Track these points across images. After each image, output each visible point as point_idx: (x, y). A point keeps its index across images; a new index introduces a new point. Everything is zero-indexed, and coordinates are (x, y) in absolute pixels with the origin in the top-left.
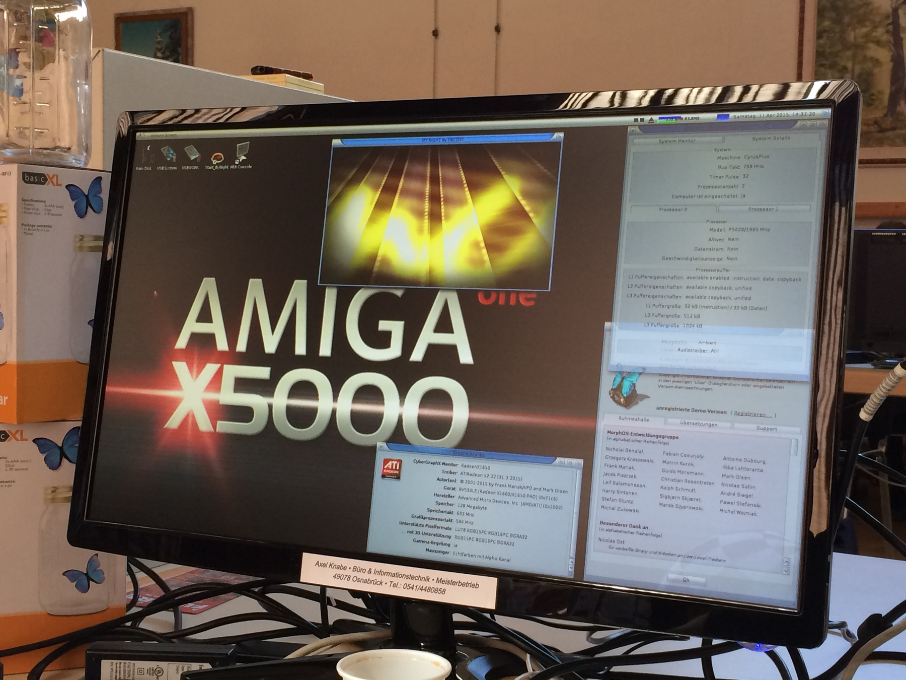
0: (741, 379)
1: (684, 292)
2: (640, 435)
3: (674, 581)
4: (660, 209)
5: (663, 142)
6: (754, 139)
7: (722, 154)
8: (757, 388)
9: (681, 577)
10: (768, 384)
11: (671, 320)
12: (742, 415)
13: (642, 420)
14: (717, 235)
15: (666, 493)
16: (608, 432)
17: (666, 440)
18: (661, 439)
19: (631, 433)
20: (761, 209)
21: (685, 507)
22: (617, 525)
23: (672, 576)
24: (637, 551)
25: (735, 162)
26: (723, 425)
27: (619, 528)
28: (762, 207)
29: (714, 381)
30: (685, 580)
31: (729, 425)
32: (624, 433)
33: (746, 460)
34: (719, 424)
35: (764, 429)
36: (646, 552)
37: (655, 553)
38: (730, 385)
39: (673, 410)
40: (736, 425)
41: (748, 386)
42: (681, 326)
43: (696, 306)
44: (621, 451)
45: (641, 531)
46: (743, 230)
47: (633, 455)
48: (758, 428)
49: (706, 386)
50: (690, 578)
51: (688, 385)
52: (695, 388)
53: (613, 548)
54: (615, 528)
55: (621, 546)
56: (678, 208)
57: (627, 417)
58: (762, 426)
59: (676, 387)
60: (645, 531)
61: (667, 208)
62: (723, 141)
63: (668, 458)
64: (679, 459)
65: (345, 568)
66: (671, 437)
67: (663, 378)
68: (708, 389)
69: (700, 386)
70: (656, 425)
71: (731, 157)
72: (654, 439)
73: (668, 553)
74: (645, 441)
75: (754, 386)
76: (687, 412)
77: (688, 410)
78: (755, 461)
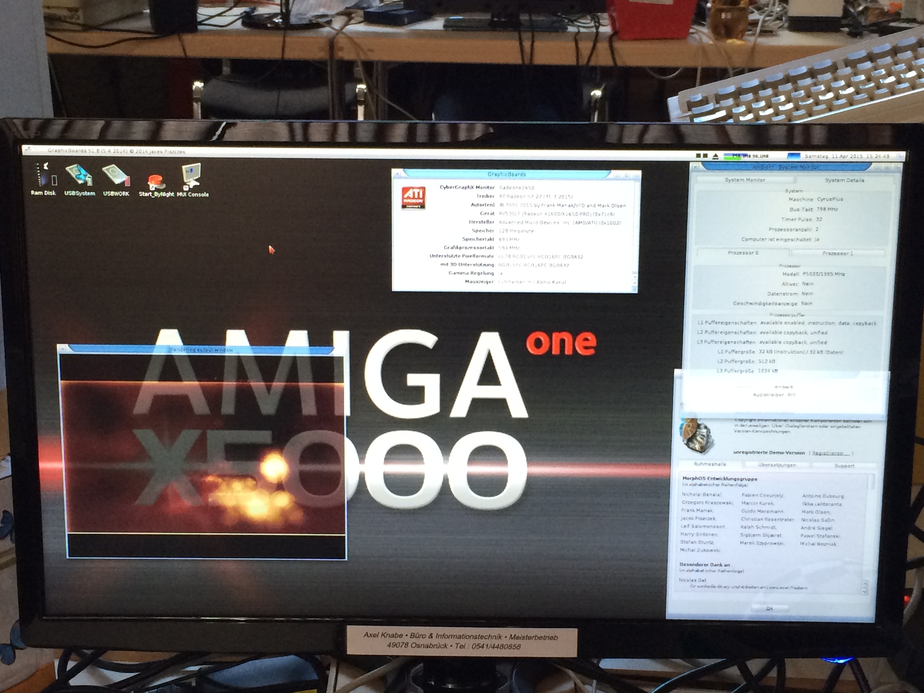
0: (819, 420)
1: (757, 338)
2: (717, 479)
3: (758, 611)
4: (729, 252)
5: (730, 181)
6: (827, 180)
7: (795, 195)
8: (835, 428)
9: (765, 607)
10: (845, 424)
11: (745, 366)
12: (820, 455)
13: (719, 465)
14: (791, 279)
15: (747, 531)
16: (684, 478)
17: (744, 482)
18: (739, 482)
19: (708, 478)
20: (835, 253)
21: (766, 544)
22: (698, 565)
23: (755, 606)
24: (720, 587)
25: (808, 205)
26: (802, 465)
27: (700, 568)
28: (837, 251)
29: (791, 424)
30: (768, 608)
31: (807, 464)
32: (700, 478)
33: (824, 496)
34: (797, 464)
35: (842, 466)
36: (729, 587)
37: (737, 587)
38: (808, 426)
39: (751, 453)
40: (815, 464)
41: (826, 427)
42: (756, 371)
43: (771, 351)
44: (699, 495)
45: (723, 568)
46: (817, 274)
47: (710, 499)
48: (837, 466)
49: (784, 429)
50: (774, 607)
51: (765, 429)
52: (772, 431)
53: (694, 586)
54: (695, 568)
55: (703, 584)
56: (749, 251)
57: (703, 463)
58: (840, 464)
59: (753, 431)
60: (727, 568)
61: (736, 251)
62: (795, 182)
63: (747, 500)
64: (757, 499)
65: (401, 636)
66: (749, 480)
67: (739, 423)
68: (786, 432)
69: (778, 429)
70: (734, 468)
71: (803, 199)
72: (732, 482)
73: (751, 586)
74: (722, 484)
75: (831, 427)
76: (765, 455)
77: (766, 453)
78: (834, 496)
